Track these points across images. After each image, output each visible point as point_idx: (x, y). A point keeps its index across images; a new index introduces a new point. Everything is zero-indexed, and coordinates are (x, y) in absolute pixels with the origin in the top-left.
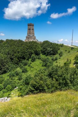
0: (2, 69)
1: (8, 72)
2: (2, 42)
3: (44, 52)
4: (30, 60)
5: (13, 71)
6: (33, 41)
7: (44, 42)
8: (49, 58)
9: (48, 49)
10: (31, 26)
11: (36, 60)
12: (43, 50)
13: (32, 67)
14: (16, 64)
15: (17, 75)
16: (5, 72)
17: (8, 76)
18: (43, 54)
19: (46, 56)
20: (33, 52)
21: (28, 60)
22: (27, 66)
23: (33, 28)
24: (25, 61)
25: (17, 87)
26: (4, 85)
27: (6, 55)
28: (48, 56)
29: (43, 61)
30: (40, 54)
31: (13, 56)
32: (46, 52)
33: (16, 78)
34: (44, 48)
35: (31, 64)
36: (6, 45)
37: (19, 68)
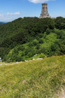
0: (22, 40)
1: (27, 43)
2: (21, 19)
3: (58, 26)
4: (45, 33)
5: (31, 42)
6: (47, 18)
7: (57, 18)
8: (63, 31)
9: (62, 24)
10: (45, 6)
11: (50, 33)
12: (57, 25)
13: (47, 39)
14: (33, 36)
15: (35, 45)
16: (24, 43)
17: (28, 45)
18: (56, 28)
19: (60, 29)
20: (48, 26)
21: (43, 33)
22: (43, 38)
23: (46, 7)
24: (41, 34)
25: (36, 55)
26: (25, 52)
27: (25, 29)
28: (62, 30)
29: (58, 34)
30: (54, 28)
31: (30, 30)
32: (60, 26)
33: (35, 48)
34: (58, 23)
35: (46, 36)
36: (24, 21)
37: (36, 39)
